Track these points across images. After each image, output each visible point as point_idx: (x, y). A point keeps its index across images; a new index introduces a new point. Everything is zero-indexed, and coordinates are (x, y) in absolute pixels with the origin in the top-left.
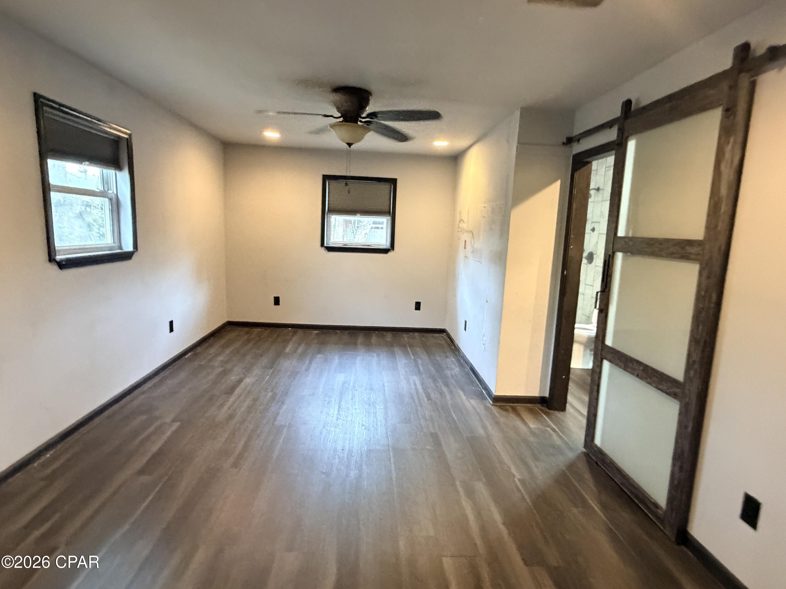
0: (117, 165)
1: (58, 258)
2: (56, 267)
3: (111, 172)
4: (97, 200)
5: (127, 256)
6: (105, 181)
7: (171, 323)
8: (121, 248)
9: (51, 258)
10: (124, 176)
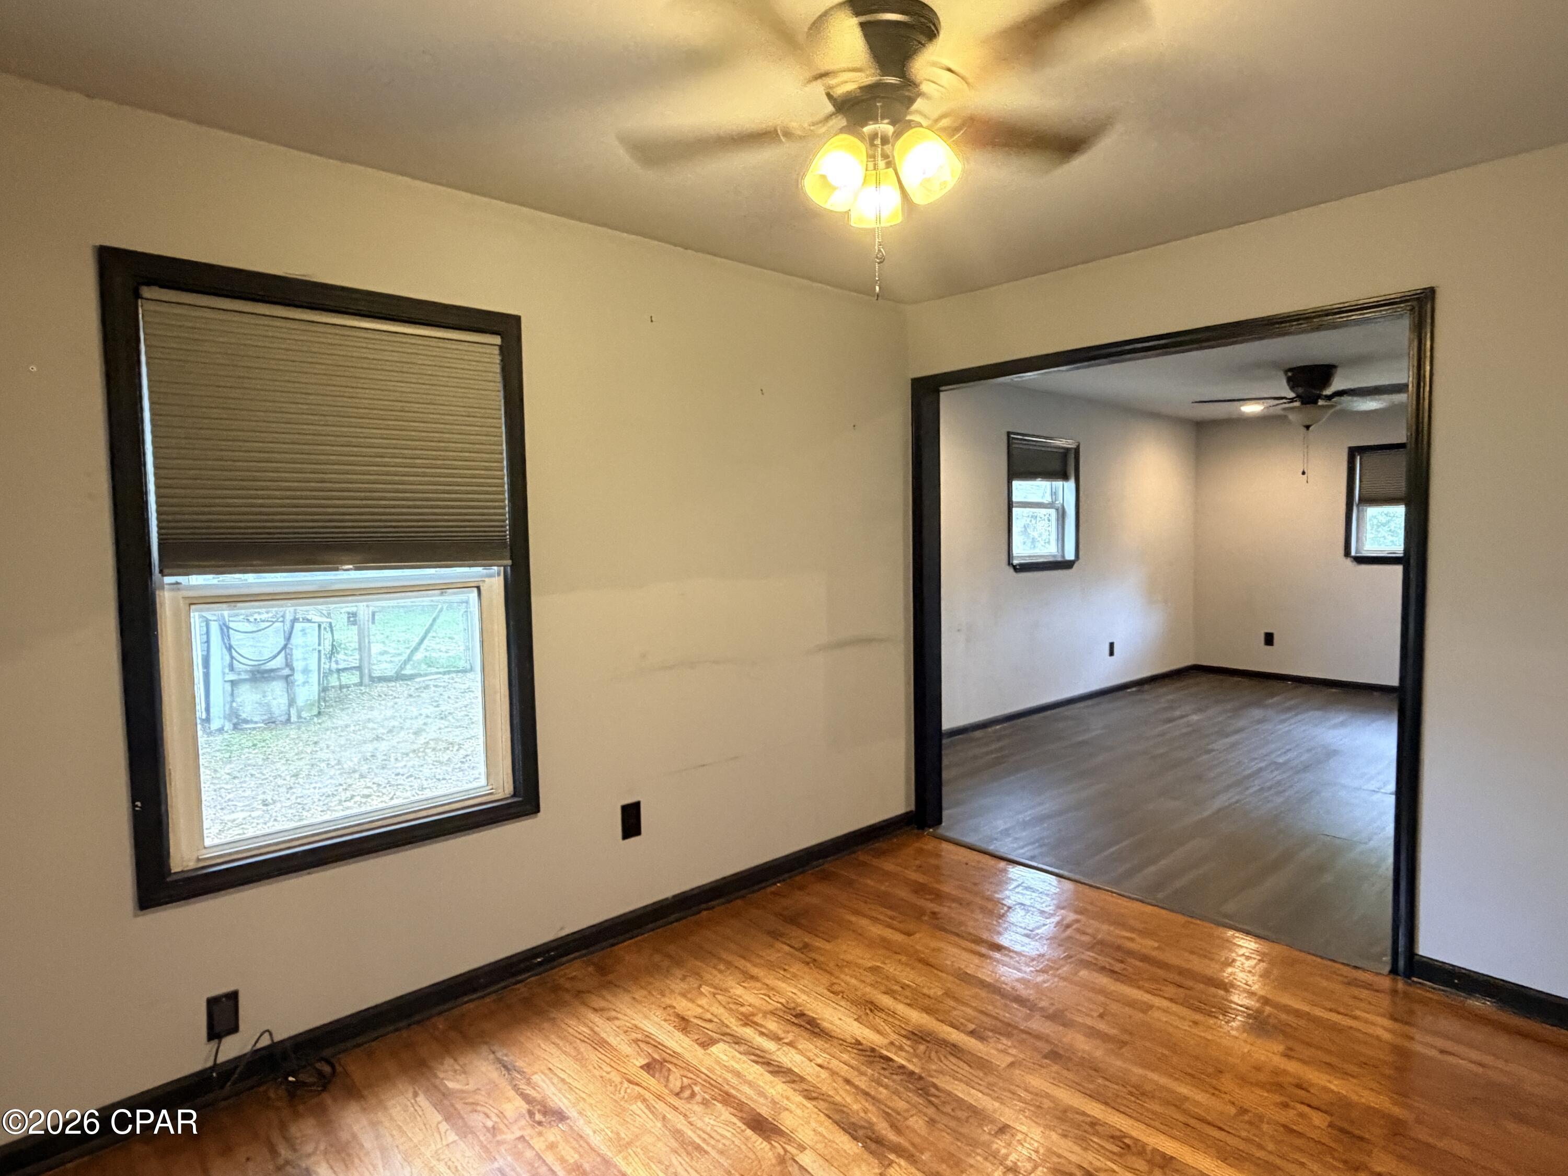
0: (1065, 477)
1: (1015, 562)
2: (1012, 570)
3: (1058, 484)
4: (1043, 511)
5: (1066, 565)
6: (1054, 494)
7: (1112, 645)
8: (1063, 556)
9: (1010, 563)
10: (1070, 485)
